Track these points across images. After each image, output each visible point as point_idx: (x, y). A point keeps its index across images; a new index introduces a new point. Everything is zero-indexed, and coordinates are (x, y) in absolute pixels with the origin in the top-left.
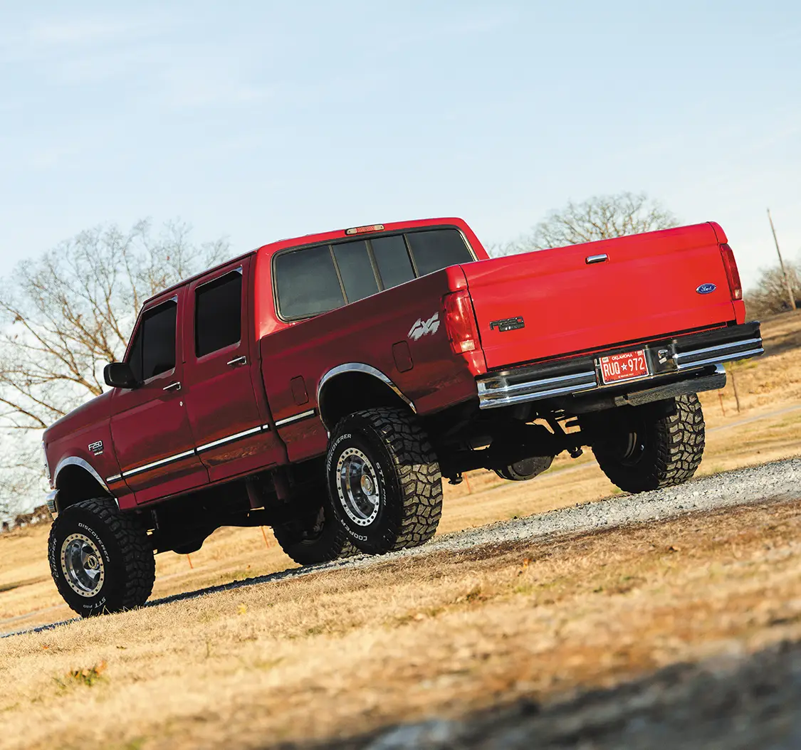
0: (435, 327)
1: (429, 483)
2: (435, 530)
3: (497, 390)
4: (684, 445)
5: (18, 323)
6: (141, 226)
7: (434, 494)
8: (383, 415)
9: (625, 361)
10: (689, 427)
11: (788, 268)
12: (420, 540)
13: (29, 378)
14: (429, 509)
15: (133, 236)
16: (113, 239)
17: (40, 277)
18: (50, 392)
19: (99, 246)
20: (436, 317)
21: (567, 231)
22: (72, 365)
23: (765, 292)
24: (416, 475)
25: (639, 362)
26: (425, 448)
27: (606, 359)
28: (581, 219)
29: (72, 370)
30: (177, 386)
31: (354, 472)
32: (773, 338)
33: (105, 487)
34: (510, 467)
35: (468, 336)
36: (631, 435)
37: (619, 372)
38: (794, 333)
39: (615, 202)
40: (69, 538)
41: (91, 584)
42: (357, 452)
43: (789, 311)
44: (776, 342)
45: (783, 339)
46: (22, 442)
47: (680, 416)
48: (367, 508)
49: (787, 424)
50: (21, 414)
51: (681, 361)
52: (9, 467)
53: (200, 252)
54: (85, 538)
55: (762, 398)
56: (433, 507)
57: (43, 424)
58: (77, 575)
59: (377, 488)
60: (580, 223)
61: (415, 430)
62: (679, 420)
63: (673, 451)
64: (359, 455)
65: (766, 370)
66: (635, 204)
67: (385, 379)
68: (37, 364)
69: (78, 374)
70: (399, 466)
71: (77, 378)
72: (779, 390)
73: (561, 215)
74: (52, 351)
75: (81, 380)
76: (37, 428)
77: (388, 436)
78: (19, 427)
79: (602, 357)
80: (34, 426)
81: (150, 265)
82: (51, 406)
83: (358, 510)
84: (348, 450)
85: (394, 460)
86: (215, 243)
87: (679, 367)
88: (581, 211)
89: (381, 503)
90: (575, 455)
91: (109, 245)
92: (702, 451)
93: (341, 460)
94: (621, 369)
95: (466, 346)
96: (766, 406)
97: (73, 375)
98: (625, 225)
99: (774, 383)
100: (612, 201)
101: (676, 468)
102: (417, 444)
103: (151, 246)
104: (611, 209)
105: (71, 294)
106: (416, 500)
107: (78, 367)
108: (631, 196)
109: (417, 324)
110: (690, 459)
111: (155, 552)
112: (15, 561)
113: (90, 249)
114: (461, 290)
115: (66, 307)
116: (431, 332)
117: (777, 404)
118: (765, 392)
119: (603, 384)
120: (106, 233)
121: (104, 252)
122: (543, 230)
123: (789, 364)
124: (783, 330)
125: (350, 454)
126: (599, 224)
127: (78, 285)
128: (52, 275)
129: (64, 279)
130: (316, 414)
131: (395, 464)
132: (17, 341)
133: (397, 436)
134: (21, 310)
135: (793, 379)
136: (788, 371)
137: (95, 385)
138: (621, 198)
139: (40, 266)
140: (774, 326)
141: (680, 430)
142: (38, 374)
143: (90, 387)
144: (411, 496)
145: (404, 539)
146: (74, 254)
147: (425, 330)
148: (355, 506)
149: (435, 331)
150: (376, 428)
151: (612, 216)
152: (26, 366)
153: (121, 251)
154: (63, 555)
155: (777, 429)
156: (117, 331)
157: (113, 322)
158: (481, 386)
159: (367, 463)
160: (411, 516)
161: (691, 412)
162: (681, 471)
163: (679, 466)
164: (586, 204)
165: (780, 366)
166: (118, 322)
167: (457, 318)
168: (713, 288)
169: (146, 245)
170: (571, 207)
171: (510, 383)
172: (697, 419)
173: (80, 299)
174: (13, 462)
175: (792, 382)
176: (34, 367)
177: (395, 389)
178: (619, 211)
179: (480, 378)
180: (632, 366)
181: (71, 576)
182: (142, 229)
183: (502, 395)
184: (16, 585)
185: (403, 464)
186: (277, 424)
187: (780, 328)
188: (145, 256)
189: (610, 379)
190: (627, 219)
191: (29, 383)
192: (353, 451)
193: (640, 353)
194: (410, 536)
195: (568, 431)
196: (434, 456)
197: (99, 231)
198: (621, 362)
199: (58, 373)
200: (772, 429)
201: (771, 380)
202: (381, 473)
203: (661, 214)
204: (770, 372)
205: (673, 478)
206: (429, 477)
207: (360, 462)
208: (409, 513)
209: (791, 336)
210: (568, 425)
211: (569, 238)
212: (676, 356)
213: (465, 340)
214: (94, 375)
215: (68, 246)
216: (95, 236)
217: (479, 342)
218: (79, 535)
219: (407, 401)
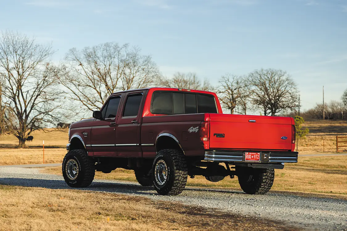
0: (197, 131)
1: (183, 177)
2: (182, 192)
3: (211, 156)
4: (266, 183)
5: (80, 66)
6: (126, 45)
7: (184, 181)
8: (174, 152)
9: (253, 155)
10: (269, 178)
11: (325, 106)
12: (176, 194)
13: (79, 84)
14: (181, 185)
15: (122, 48)
16: (116, 47)
17: (90, 53)
18: (85, 90)
19: (111, 49)
20: (198, 128)
21: (259, 77)
22: (94, 83)
23: (316, 111)
24: (179, 174)
25: (257, 156)
26: (185, 166)
27: (247, 153)
28: (264, 75)
29: (93, 85)
30: (115, 123)
31: (161, 167)
32: (315, 127)
33: (85, 147)
34: (210, 177)
35: (206, 136)
36: (250, 176)
37: (250, 158)
38: (322, 127)
39: (276, 72)
40: (70, 160)
41: (73, 175)
42: (163, 162)
43: (322, 120)
44: (316, 129)
45: (318, 128)
46: (72, 103)
47: (267, 174)
48: (162, 179)
49: (310, 161)
50: (74, 94)
51: (270, 159)
52: (66, 109)
53: (142, 58)
54: (75, 161)
55: (305, 149)
56: (183, 185)
57: (80, 99)
58: (70, 172)
59: (167, 175)
60: (264, 76)
61: (183, 159)
62: (266, 175)
63: (262, 184)
64: (164, 163)
65: (309, 139)
66: (282, 74)
67: (177, 141)
68: (83, 80)
69: (95, 87)
70: (175, 170)
71: (94, 88)
72: (311, 147)
73: (258, 72)
74: (88, 77)
75: (95, 89)
76: (78, 100)
77: (174, 159)
78: (72, 98)
79: (246, 152)
80: (77, 99)
81: (125, 58)
82: (84, 94)
83: (160, 179)
84: (161, 160)
85: (174, 168)
86: (147, 56)
87: (270, 161)
88: (265, 72)
89: (167, 180)
90: (232, 178)
91: (114, 49)
92: (271, 186)
93: (158, 162)
94: (251, 157)
95: (204, 139)
96: (306, 152)
97: (93, 86)
98: (277, 80)
99: (310, 144)
100: (275, 71)
101: (262, 190)
102: (182, 164)
103: (127, 52)
104: (275, 74)
105: (99, 61)
106: (178, 182)
107: (95, 84)
108: (282, 71)
109: (192, 128)
110: (267, 188)
111: (96, 170)
112: (61, 138)
113: (108, 48)
114: (207, 121)
115: (96, 64)
116: (195, 132)
117: (309, 152)
118: (307, 147)
119: (244, 160)
120: (114, 45)
121: (112, 51)
122: (252, 75)
123: (317, 139)
124: (319, 125)
125: (161, 161)
126: (270, 77)
127: (101, 59)
128: (94, 54)
129: (98, 56)
130: (154, 145)
131: (174, 169)
132: (78, 71)
133: (177, 160)
134: (82, 63)
135: (317, 144)
136: (315, 141)
137: (99, 91)
138: (278, 71)
139: (91, 50)
140: (316, 123)
141: (266, 178)
142: (82, 83)
143: (97, 91)
144: (177, 180)
145: (171, 192)
146: (103, 49)
147: (194, 130)
148: (159, 178)
149: (196, 132)
150: (171, 156)
151: (274, 76)
152: (79, 80)
153: (117, 52)
154: (67, 165)
155: (307, 162)
156: (110, 76)
157: (110, 73)
158: (206, 152)
159: (166, 165)
160: (175, 186)
161: (271, 174)
162: (263, 191)
163: (263, 189)
164: (267, 70)
165: (313, 140)
166: (111, 73)
167: (204, 130)
168: (286, 138)
169: (126, 52)
170: (262, 70)
171: (215, 154)
172: (272, 176)
173: (101, 63)
174: (68, 108)
175: (316, 145)
176: (82, 81)
177: (180, 145)
178: (277, 75)
179: (207, 150)
180: (255, 157)
181: (68, 172)
182: (125, 46)
183: (212, 157)
184: (60, 147)
185: (176, 169)
186: (142, 145)
187: (318, 124)
188: (124, 55)
189: (247, 159)
190: (279, 78)
191: (79, 85)
192: (162, 161)
193: (258, 153)
194: (173, 192)
195: (231, 169)
196: (187, 169)
197: (112, 44)
198: (252, 155)
199: (88, 84)
200: (305, 161)
201: (309, 143)
202: (169, 170)
203: (290, 79)
204: (310, 141)
205: (260, 192)
206: (184, 175)
207: (164, 165)
208: (175, 185)
209: (320, 128)
210: (232, 168)
211: (259, 79)
212: (270, 157)
213: (205, 137)
214: (100, 88)
215: (101, 46)
216: (110, 45)
217: (209, 139)
218: (73, 160)
219: (183, 150)
